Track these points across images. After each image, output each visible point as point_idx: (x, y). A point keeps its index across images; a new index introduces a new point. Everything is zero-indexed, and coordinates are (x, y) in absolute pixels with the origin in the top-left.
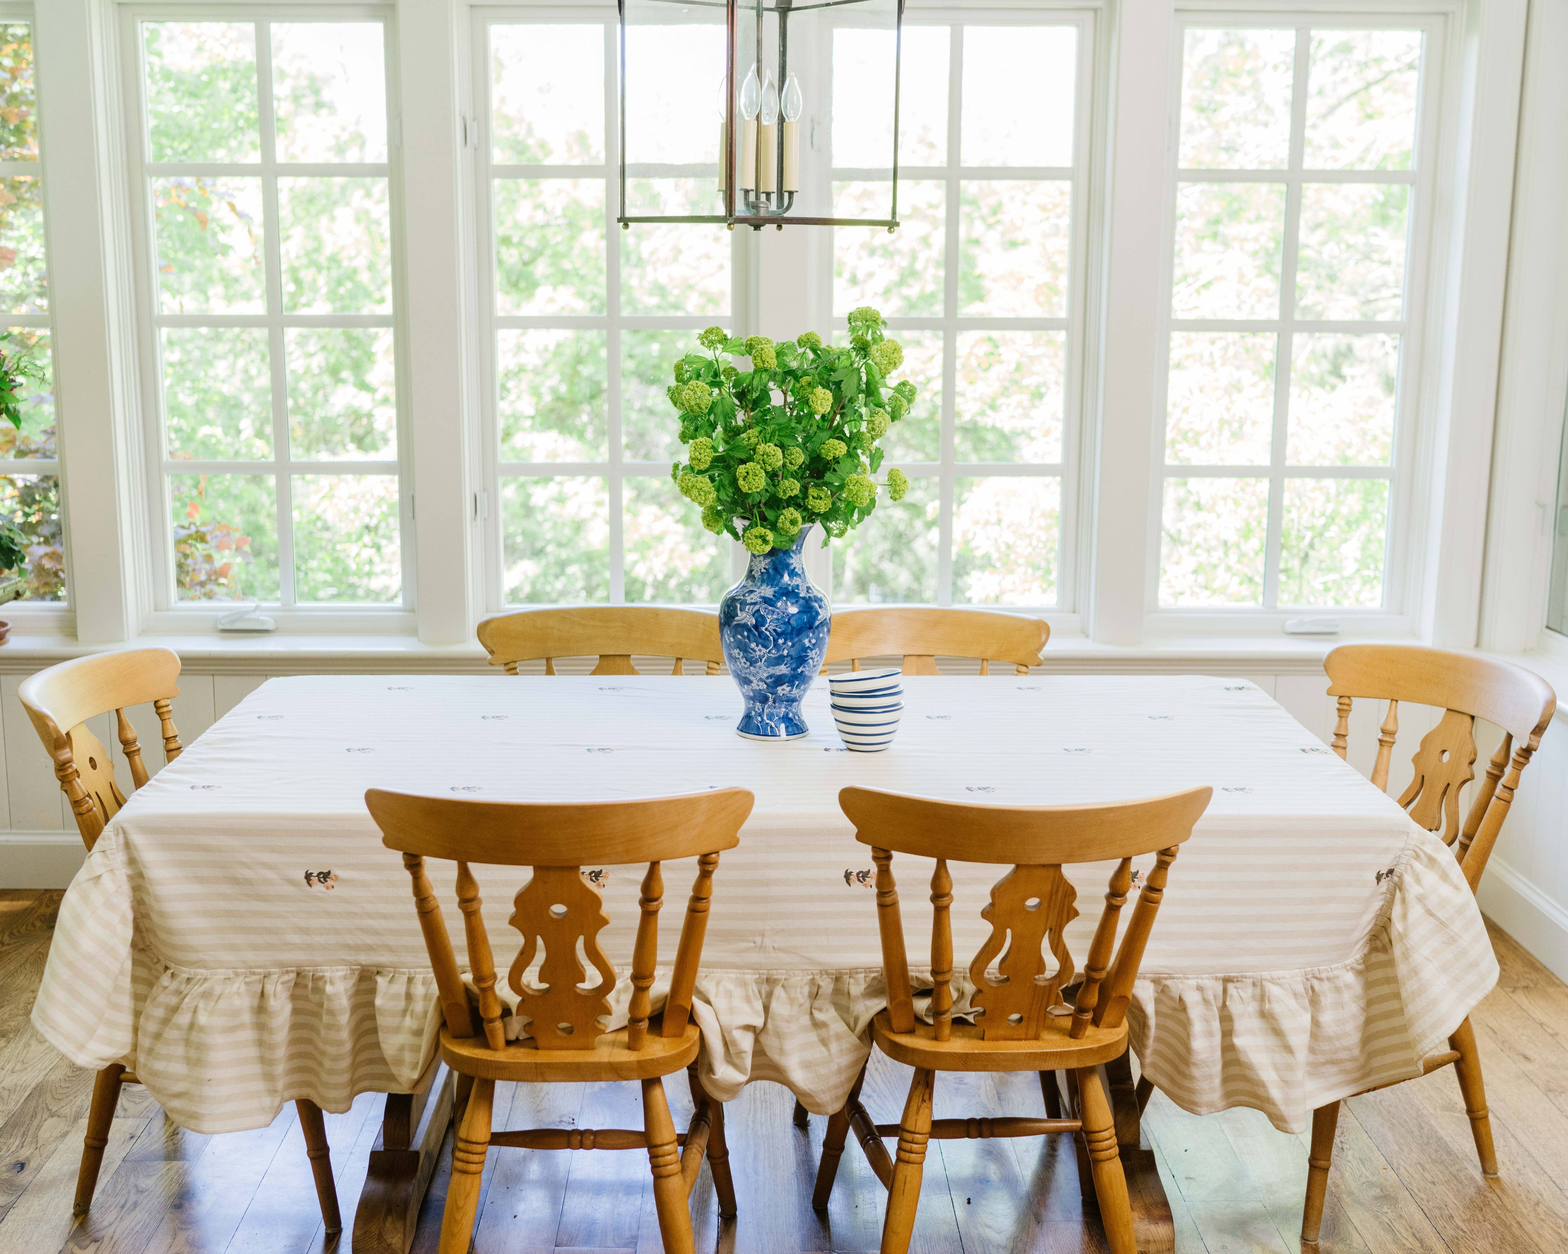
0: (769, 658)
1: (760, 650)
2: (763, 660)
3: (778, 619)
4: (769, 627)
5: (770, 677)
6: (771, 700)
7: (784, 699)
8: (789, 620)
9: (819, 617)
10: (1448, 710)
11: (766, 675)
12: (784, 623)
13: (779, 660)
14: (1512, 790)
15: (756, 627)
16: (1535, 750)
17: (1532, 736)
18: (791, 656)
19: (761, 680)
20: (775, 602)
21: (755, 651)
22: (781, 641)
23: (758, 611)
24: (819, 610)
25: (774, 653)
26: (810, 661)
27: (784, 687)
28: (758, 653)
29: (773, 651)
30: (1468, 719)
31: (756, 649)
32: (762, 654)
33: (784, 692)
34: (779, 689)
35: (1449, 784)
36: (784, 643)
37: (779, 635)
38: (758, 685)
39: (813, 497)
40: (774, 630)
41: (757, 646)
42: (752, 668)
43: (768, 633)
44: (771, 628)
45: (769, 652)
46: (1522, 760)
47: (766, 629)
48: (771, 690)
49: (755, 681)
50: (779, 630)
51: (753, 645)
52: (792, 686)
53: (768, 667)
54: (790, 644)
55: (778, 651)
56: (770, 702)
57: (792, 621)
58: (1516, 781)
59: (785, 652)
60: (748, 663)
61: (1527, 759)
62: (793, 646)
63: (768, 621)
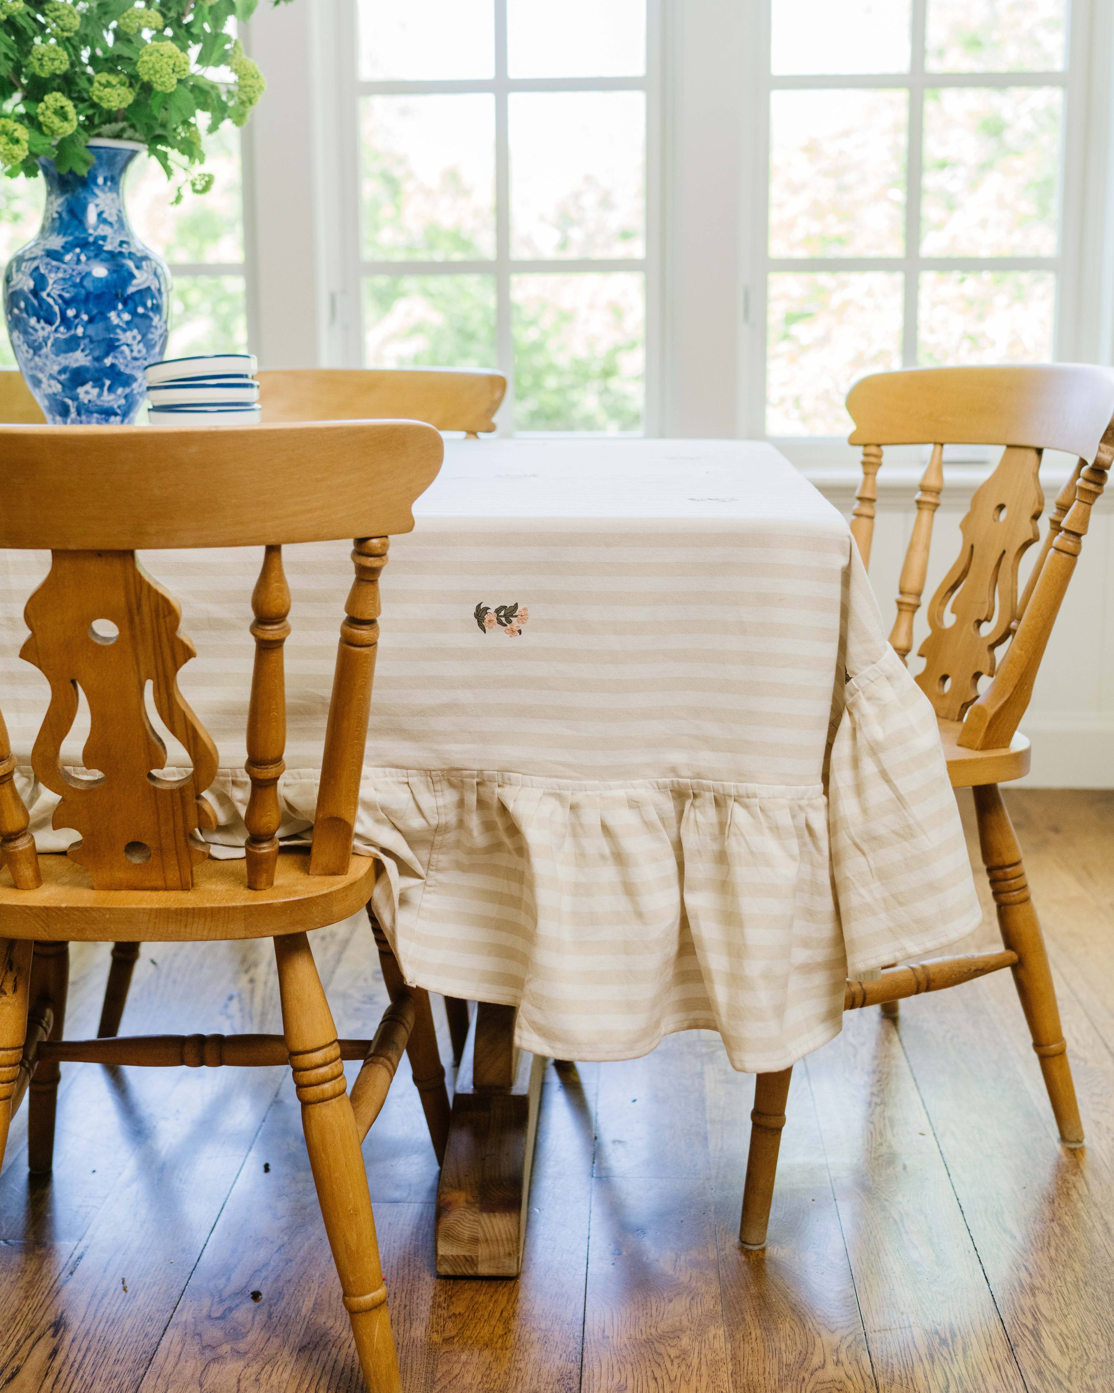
0: (56, 340)
1: (43, 329)
2: (49, 343)
3: (64, 279)
4: (53, 290)
5: (63, 371)
6: (73, 410)
7: (92, 408)
8: (82, 279)
9: (135, 282)
10: (1009, 446)
11: (56, 368)
12: (74, 285)
13: (71, 344)
14: (1078, 535)
15: (35, 292)
16: (1108, 468)
17: (1104, 446)
18: (90, 337)
19: (52, 377)
20: (63, 255)
21: (36, 330)
22: (71, 313)
23: (37, 268)
24: (136, 272)
25: (63, 334)
26: (125, 348)
27: (88, 387)
28: (41, 334)
29: (62, 329)
30: (1032, 455)
31: (38, 326)
32: (45, 333)
33: (89, 397)
34: (81, 391)
35: (1004, 552)
36: (76, 316)
37: (67, 303)
38: (50, 386)
39: (100, 84)
40: (60, 296)
41: (38, 321)
42: (37, 359)
43: (51, 301)
44: (55, 293)
45: (56, 331)
46: (1091, 487)
47: (49, 295)
48: (68, 392)
49: (44, 380)
50: (67, 295)
51: (33, 321)
52: (101, 387)
53: (57, 355)
54: (85, 317)
55: (69, 328)
56: (73, 414)
57: (86, 283)
58: (1085, 522)
59: (80, 331)
60: (31, 351)
61: (1100, 484)
62: (91, 320)
63: (51, 281)
